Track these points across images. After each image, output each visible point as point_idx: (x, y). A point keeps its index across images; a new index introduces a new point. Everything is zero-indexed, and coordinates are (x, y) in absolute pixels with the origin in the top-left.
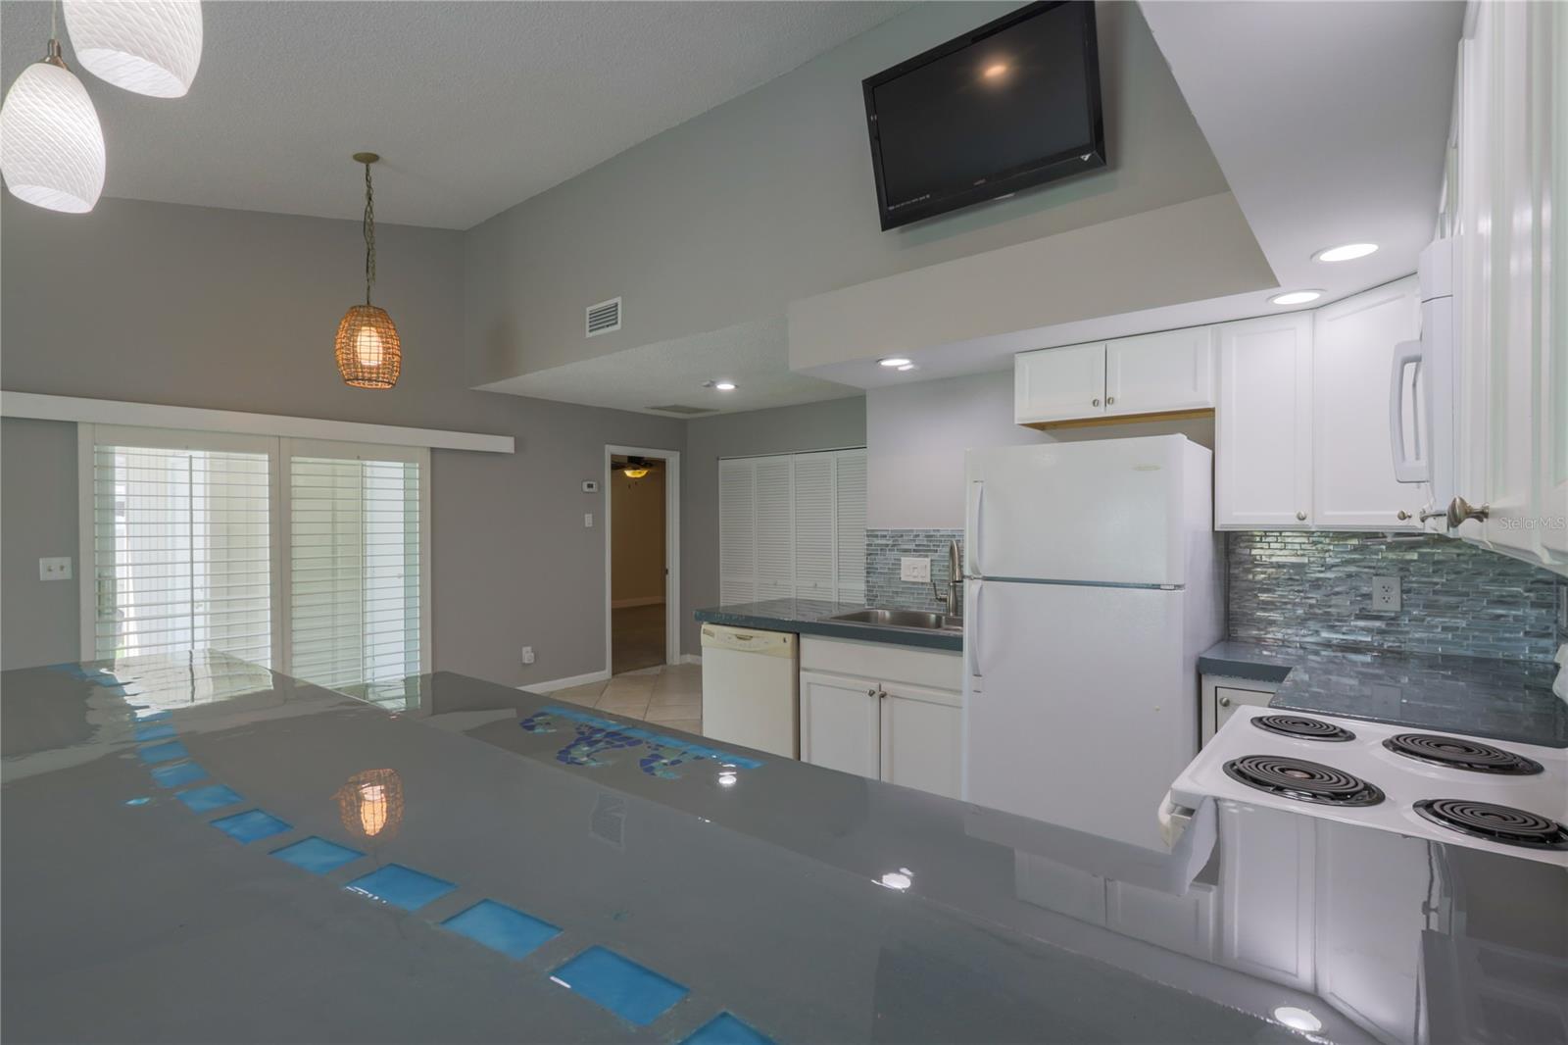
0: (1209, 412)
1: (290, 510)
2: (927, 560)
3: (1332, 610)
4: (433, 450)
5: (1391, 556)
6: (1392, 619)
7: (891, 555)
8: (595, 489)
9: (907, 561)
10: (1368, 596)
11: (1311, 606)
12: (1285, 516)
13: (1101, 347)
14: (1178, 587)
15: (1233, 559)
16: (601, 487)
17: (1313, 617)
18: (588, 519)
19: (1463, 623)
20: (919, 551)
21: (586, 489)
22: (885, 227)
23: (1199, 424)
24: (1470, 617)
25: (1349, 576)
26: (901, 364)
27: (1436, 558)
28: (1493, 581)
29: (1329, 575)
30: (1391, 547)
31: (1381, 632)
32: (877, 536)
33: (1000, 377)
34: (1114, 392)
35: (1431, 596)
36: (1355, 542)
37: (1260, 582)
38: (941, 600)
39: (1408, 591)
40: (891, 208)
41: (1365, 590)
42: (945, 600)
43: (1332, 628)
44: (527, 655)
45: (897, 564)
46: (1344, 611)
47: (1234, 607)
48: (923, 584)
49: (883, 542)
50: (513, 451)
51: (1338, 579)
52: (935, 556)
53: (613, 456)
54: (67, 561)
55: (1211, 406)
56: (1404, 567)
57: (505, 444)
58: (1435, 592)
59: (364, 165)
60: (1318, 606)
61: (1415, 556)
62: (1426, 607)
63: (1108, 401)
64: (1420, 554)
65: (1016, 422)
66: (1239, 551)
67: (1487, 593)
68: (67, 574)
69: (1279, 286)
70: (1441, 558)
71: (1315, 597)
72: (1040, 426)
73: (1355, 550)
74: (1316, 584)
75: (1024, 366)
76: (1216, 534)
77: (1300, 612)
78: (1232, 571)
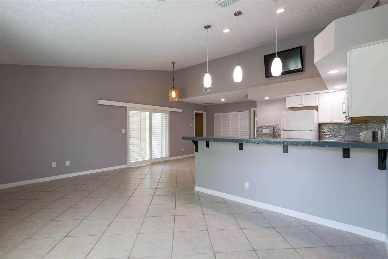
0: (318, 106)
1: (152, 122)
2: (268, 130)
3: (335, 135)
4: (170, 111)
5: (344, 127)
6: (344, 136)
7: (261, 129)
8: (193, 119)
9: (264, 130)
10: (340, 133)
11: (332, 135)
12: (328, 121)
13: (300, 96)
14: (314, 130)
15: (320, 128)
16: (194, 119)
17: (333, 136)
18: (192, 124)
19: (354, 136)
20: (267, 128)
21: (192, 119)
22: (266, 78)
23: (316, 108)
24: (355, 135)
25: (338, 130)
26: (267, 98)
27: (350, 127)
28: (358, 130)
29: (335, 130)
30: (344, 125)
31: (342, 138)
32: (258, 126)
33: (283, 100)
34: (303, 103)
35: (350, 133)
36: (339, 125)
37: (325, 131)
38: (271, 136)
39: (346, 132)
40: (268, 75)
41: (340, 132)
42: (272, 136)
43: (335, 138)
44: (183, 150)
45: (262, 131)
46: (337, 135)
47: (320, 135)
48: (267, 134)
49: (260, 127)
50: (181, 112)
51: (336, 130)
52: (270, 129)
53: (195, 113)
54: (125, 130)
55: (318, 105)
56: (346, 128)
57: (180, 110)
58: (350, 132)
59: (173, 64)
60: (333, 135)
61: (347, 127)
62: (349, 134)
63: (302, 104)
64: (348, 127)
65: (286, 107)
66: (321, 127)
67: (357, 132)
68: (124, 132)
69: (328, 89)
70: (351, 127)
71: (333, 133)
72: (289, 108)
73: (339, 126)
74: (333, 131)
75: (287, 99)
76: (318, 124)
77: (330, 135)
78: (320, 130)
